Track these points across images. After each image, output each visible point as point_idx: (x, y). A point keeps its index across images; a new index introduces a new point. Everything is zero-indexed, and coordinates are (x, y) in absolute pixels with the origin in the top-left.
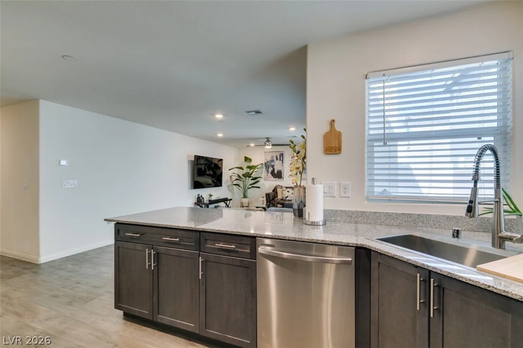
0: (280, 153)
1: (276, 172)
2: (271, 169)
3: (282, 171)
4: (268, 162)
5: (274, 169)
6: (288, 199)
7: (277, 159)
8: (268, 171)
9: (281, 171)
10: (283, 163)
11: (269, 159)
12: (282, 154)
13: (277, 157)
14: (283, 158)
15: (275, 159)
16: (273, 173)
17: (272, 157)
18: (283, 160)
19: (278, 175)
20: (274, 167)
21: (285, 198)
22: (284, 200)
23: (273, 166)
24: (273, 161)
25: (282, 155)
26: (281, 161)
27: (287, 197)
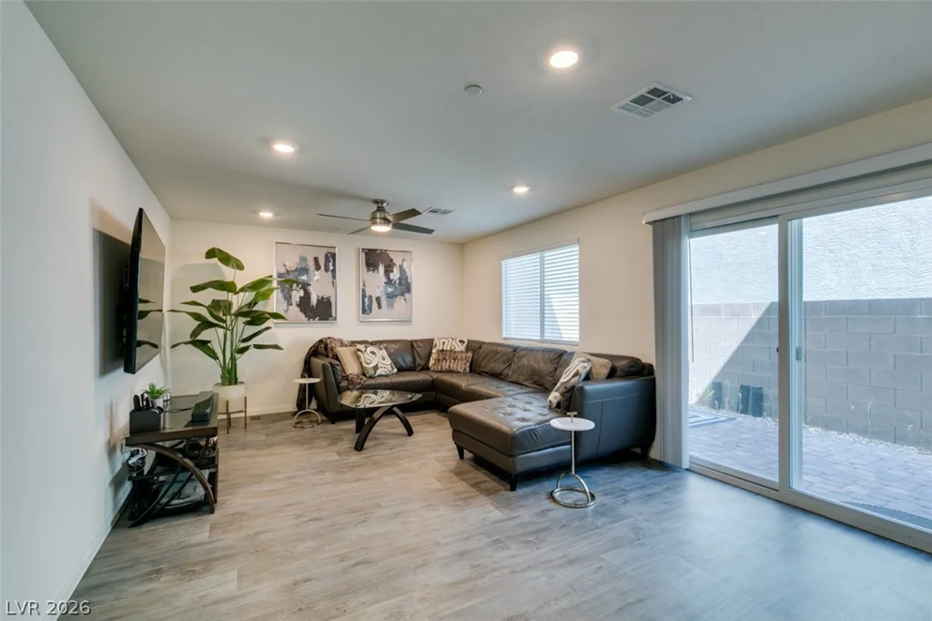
0: (325, 251)
1: (314, 301)
2: (297, 295)
3: (332, 300)
4: (288, 272)
5: (307, 295)
6: (379, 372)
7: (318, 268)
8: (288, 298)
9: (328, 299)
10: (334, 277)
11: (292, 263)
12: (334, 256)
13: (316, 260)
14: (334, 265)
15: (311, 264)
16: (304, 304)
17: (303, 259)
18: (334, 271)
19: (321, 310)
20: (311, 289)
21: (372, 372)
22: (371, 377)
23: (305, 286)
24: (305, 270)
25: (331, 257)
26: (330, 273)
27: (376, 368)
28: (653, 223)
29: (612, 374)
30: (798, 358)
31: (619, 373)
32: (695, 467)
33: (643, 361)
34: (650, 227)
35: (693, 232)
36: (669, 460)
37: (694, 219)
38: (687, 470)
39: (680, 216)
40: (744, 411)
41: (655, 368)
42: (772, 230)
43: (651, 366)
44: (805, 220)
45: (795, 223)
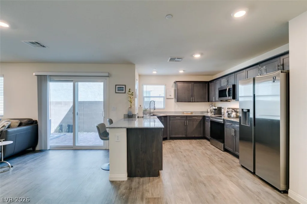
28: (37, 76)
29: (20, 125)
30: (77, 115)
31: (23, 124)
32: (51, 148)
33: (33, 119)
34: (36, 76)
35: (51, 81)
36: (43, 149)
37: (51, 77)
38: (49, 150)
39: (46, 75)
40: (69, 132)
41: (38, 121)
42: (71, 84)
43: (36, 121)
44: (79, 83)
45: (77, 83)
